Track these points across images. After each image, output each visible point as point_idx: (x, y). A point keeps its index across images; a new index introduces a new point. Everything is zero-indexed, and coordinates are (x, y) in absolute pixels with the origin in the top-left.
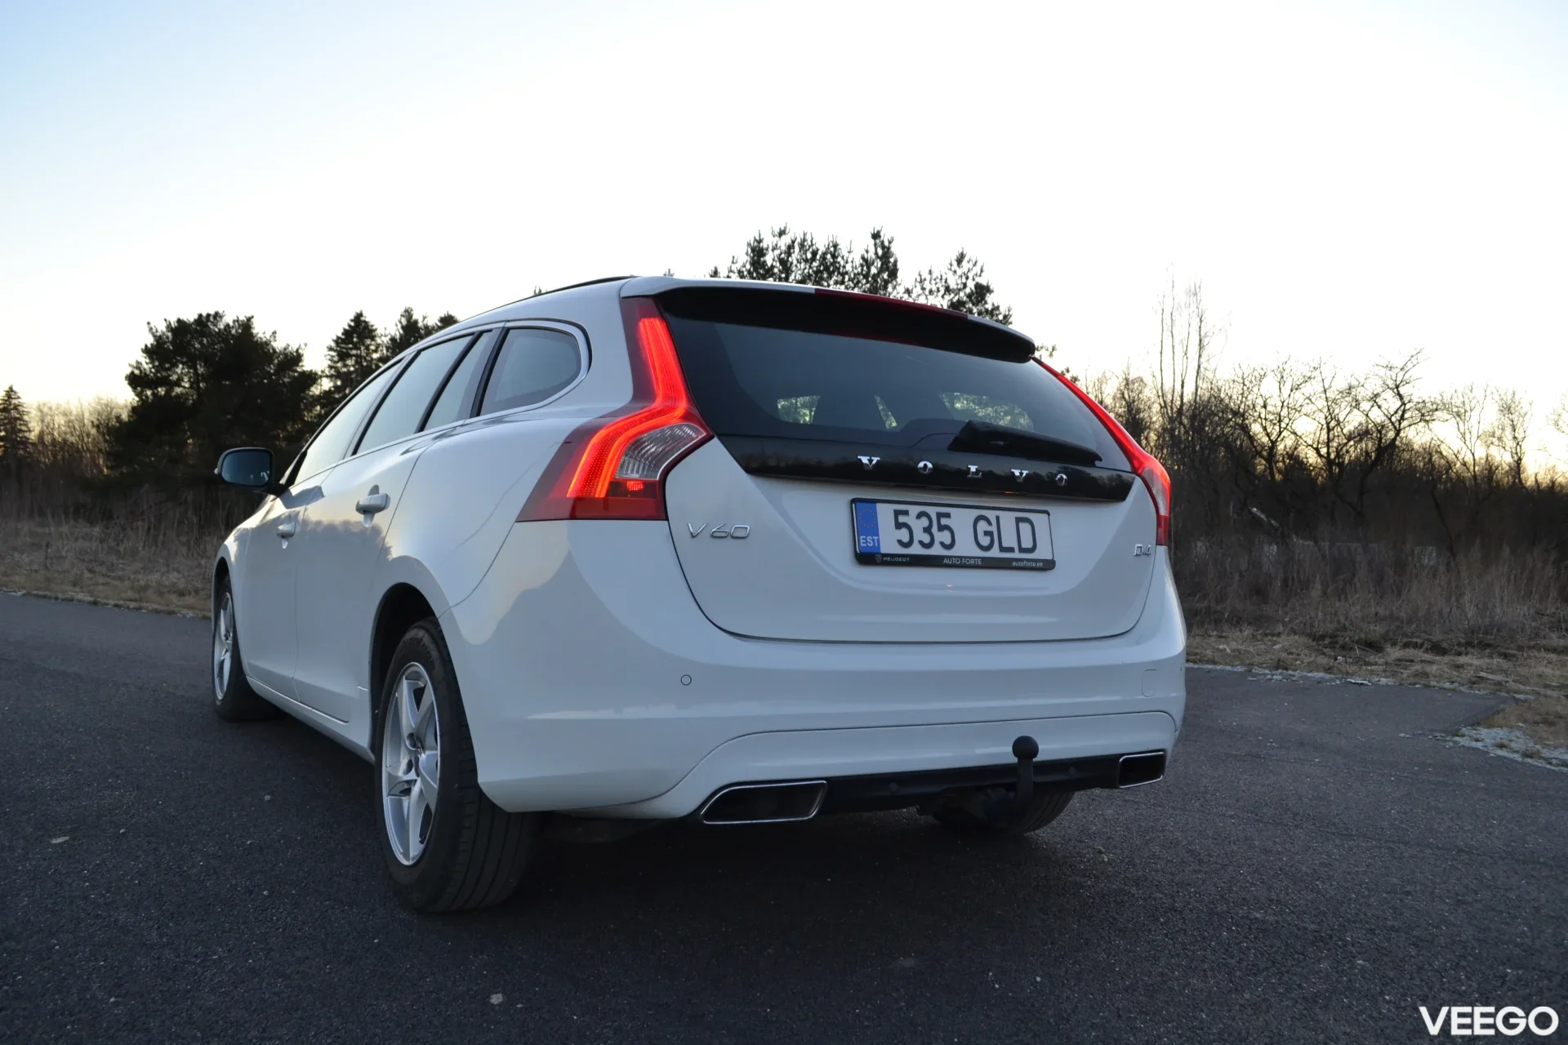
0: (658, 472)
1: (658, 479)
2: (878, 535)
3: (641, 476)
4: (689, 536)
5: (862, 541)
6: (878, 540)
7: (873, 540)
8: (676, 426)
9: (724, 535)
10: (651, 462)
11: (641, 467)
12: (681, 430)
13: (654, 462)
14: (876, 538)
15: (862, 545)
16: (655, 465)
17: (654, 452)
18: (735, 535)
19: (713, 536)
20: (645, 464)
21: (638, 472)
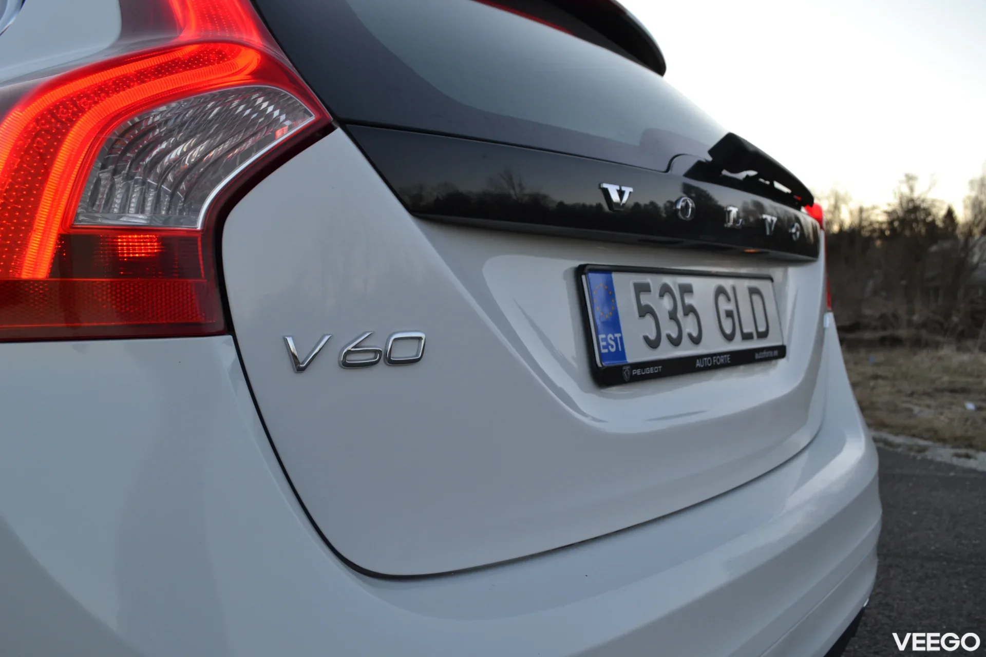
0: (198, 211)
1: (199, 227)
2: (619, 331)
3: (151, 219)
4: (287, 364)
5: (603, 344)
6: (621, 338)
7: (615, 340)
8: (238, 93)
9: (368, 358)
10: (175, 186)
11: (150, 198)
12: (250, 104)
13: (183, 186)
14: (618, 335)
15: (604, 351)
16: (187, 194)
17: (179, 160)
18: (397, 355)
19: (346, 365)
20: (158, 190)
21: (141, 209)
